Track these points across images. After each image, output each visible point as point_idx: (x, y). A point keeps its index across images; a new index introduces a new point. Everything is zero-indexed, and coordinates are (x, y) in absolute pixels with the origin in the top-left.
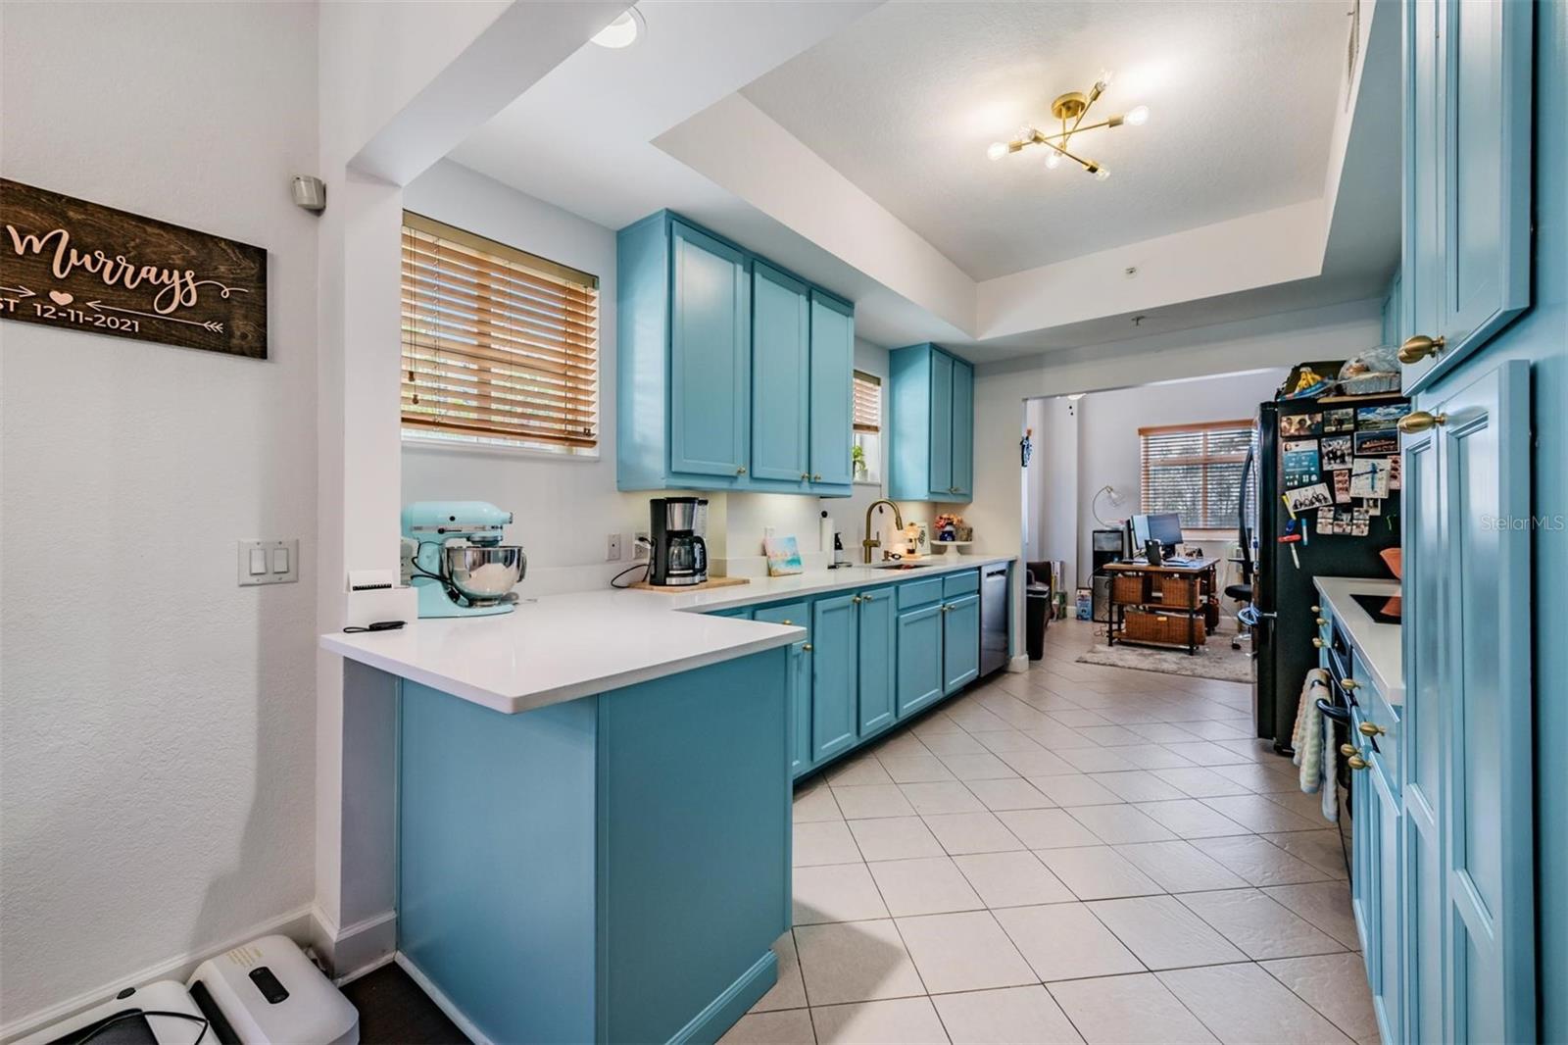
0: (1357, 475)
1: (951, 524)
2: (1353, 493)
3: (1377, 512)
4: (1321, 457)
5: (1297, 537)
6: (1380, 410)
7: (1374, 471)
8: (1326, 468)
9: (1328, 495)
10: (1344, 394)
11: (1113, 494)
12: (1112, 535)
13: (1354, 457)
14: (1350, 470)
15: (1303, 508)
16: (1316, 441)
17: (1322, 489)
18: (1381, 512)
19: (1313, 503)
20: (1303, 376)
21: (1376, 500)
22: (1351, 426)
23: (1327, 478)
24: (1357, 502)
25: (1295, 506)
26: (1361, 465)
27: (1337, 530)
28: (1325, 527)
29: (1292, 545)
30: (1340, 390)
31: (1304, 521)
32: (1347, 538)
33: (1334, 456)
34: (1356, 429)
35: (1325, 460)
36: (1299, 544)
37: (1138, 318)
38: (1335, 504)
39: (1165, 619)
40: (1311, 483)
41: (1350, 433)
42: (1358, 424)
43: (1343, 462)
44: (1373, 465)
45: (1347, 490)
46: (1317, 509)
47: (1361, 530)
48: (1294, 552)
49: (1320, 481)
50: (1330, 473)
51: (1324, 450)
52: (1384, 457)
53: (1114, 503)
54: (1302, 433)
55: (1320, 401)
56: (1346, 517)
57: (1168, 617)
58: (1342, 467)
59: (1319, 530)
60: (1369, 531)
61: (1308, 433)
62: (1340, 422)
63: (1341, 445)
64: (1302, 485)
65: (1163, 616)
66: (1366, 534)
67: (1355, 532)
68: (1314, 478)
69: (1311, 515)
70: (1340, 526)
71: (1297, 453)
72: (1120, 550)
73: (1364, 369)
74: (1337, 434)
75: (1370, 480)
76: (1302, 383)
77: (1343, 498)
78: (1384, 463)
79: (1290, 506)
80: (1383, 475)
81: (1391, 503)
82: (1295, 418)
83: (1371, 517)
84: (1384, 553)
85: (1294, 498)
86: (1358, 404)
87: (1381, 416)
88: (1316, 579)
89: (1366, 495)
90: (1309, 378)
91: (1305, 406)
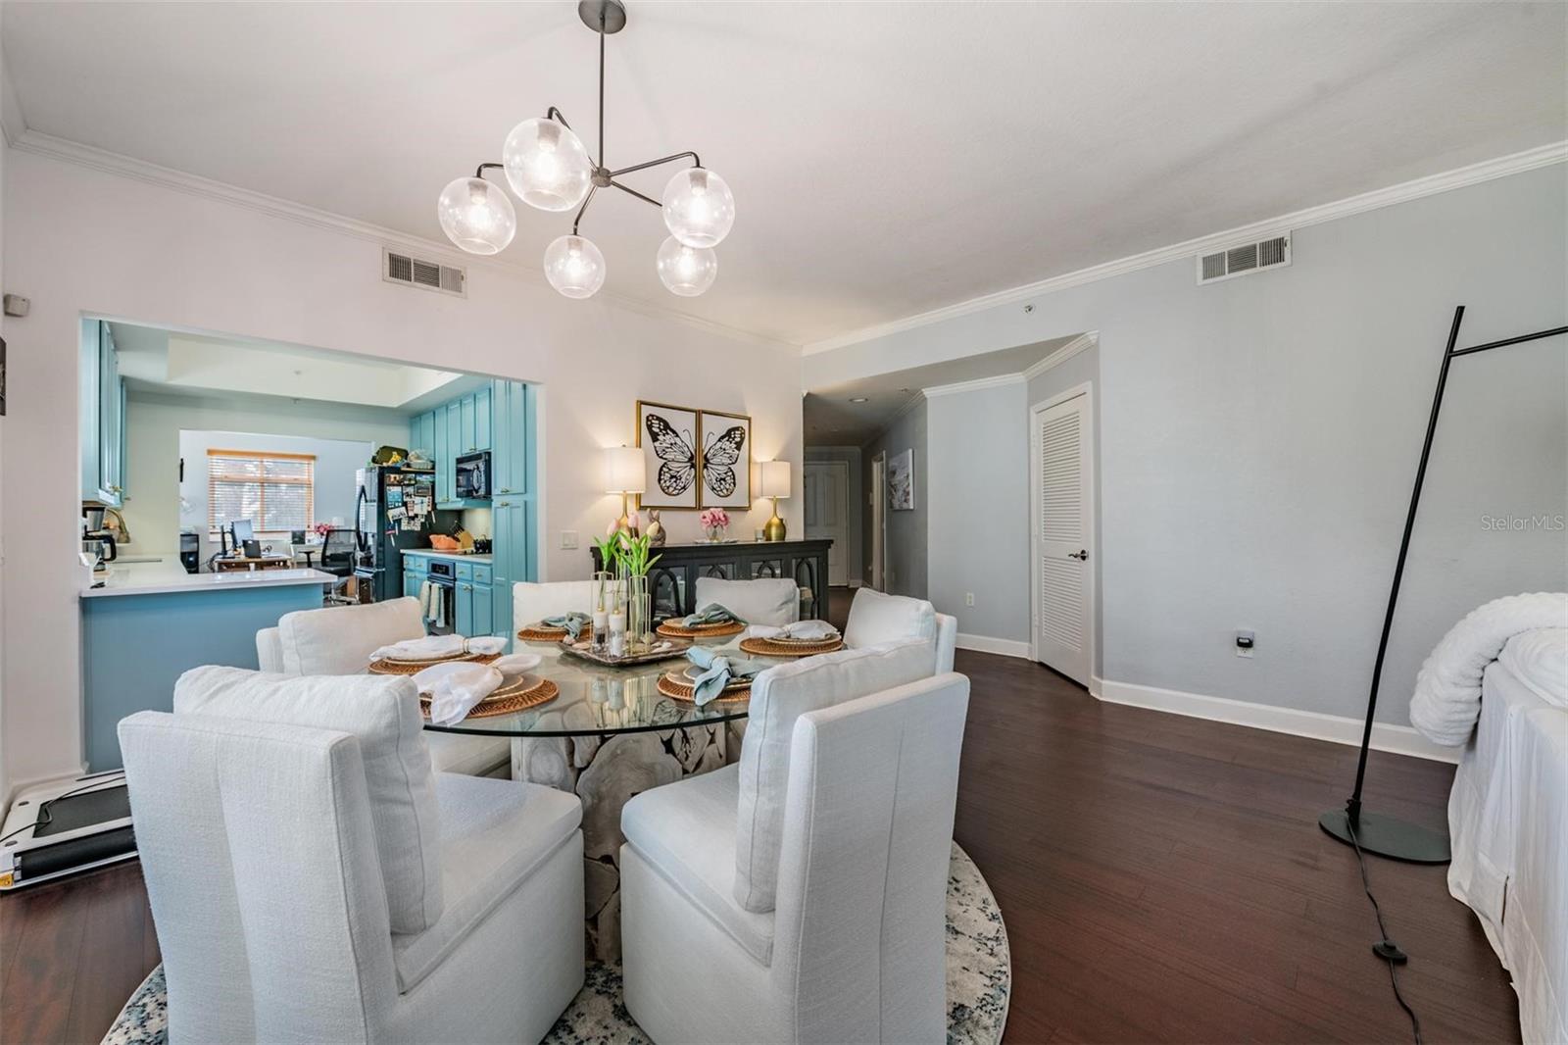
0: (416, 504)
2: (416, 511)
3: (423, 520)
4: (403, 495)
5: (393, 532)
6: (424, 476)
7: (422, 503)
8: (405, 500)
9: (406, 513)
10: (411, 467)
12: (188, 538)
13: (415, 496)
14: (414, 501)
15: (396, 518)
16: (400, 487)
17: (403, 509)
18: (425, 520)
19: (399, 516)
20: (396, 453)
21: (423, 515)
22: (413, 482)
23: (405, 504)
24: (416, 516)
25: (393, 517)
26: (417, 500)
27: (409, 528)
28: (404, 527)
29: (392, 536)
30: (408, 465)
31: (396, 524)
32: (413, 531)
33: (408, 495)
34: (416, 484)
35: (404, 497)
36: (394, 534)
37: (297, 400)
38: (408, 517)
40: (398, 507)
41: (413, 485)
42: (416, 482)
43: (411, 497)
44: (422, 500)
45: (413, 510)
46: (400, 519)
47: (418, 528)
48: (392, 538)
49: (403, 505)
50: (407, 502)
51: (404, 492)
52: (425, 497)
54: (395, 483)
55: (403, 469)
56: (412, 522)
58: (410, 500)
59: (402, 528)
60: (421, 528)
61: (397, 483)
62: (410, 480)
63: (410, 490)
64: (395, 507)
66: (419, 530)
67: (416, 529)
68: (400, 504)
69: (399, 521)
70: (410, 526)
71: (393, 492)
72: (196, 550)
73: (418, 458)
74: (408, 485)
75: (421, 507)
76: (393, 459)
77: (411, 514)
78: (426, 500)
79: (390, 517)
80: (425, 505)
81: (428, 516)
82: (392, 476)
83: (422, 523)
84: (431, 537)
85: (392, 514)
86: (416, 473)
87: (425, 479)
88: (402, 551)
89: (419, 512)
90: (396, 457)
91: (396, 470)
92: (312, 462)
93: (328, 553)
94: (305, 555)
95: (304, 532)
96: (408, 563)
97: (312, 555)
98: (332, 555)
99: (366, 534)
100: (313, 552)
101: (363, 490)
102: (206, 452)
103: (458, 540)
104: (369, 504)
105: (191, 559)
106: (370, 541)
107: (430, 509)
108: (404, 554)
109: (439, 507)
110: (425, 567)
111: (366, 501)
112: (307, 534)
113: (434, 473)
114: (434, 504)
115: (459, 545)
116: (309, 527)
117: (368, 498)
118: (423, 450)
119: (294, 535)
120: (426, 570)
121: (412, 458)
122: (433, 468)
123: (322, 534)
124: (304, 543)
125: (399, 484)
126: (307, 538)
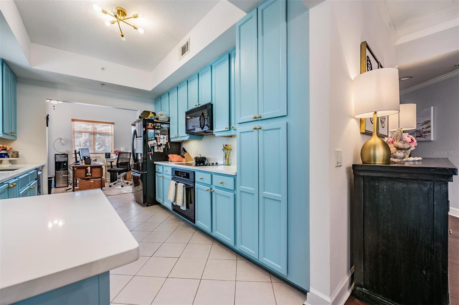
0: (161, 139)
1: (5, 149)
5: (151, 153)
6: (165, 125)
7: (164, 138)
8: (156, 136)
9: (156, 143)
10: (158, 120)
11: (62, 141)
12: (63, 156)
13: (161, 134)
14: (160, 137)
15: (152, 146)
16: (154, 130)
17: (155, 141)
18: (165, 147)
19: (153, 145)
20: (150, 114)
21: (164, 144)
22: (159, 128)
23: (156, 139)
24: (161, 144)
25: (150, 145)
26: (162, 136)
27: (158, 151)
28: (156, 151)
29: (150, 155)
30: (157, 119)
31: (152, 149)
33: (157, 134)
34: (161, 128)
35: (156, 135)
36: (151, 154)
37: (103, 84)
38: (157, 145)
39: (93, 181)
40: (153, 140)
41: (160, 129)
42: (161, 127)
43: (159, 135)
44: (164, 137)
45: (160, 142)
46: (154, 146)
47: (162, 151)
48: (150, 156)
49: (155, 139)
50: (157, 137)
51: (155, 132)
52: (165, 135)
53: (63, 144)
54: (151, 128)
55: (155, 121)
56: (159, 148)
57: (94, 180)
58: (158, 136)
59: (155, 151)
60: (163, 151)
61: (152, 128)
62: (158, 126)
63: (158, 131)
64: (152, 140)
65: (92, 180)
66: (163, 152)
67: (161, 151)
68: (154, 139)
69: (153, 147)
70: (158, 150)
71: (151, 132)
72: (67, 161)
73: (162, 115)
74: (158, 129)
75: (163, 140)
76: (150, 115)
77: (159, 144)
78: (165, 136)
79: (149, 145)
80: (165, 139)
81: (166, 145)
82: (150, 124)
83: (164, 148)
84: (170, 156)
85: (150, 143)
86: (161, 123)
87: (165, 126)
88: (155, 163)
89: (163, 143)
90: (151, 115)
91: (151, 121)
92: (113, 125)
93: (119, 162)
94: (110, 163)
95: (110, 153)
96: (159, 169)
97: (113, 163)
98: (120, 163)
99: (137, 154)
100: (113, 162)
101: (135, 132)
102: (71, 120)
103: (184, 157)
104: (138, 138)
105: (65, 164)
106: (139, 158)
107: (167, 141)
108: (156, 164)
109: (172, 140)
110: (170, 172)
111: (137, 137)
112: (111, 154)
113: (169, 124)
114: (169, 138)
115: (184, 160)
116: (112, 151)
117: (138, 136)
118: (164, 112)
119: (106, 154)
120: (170, 173)
121: (159, 116)
122: (169, 121)
123: (117, 154)
124: (110, 158)
125: (154, 128)
126: (111, 156)
